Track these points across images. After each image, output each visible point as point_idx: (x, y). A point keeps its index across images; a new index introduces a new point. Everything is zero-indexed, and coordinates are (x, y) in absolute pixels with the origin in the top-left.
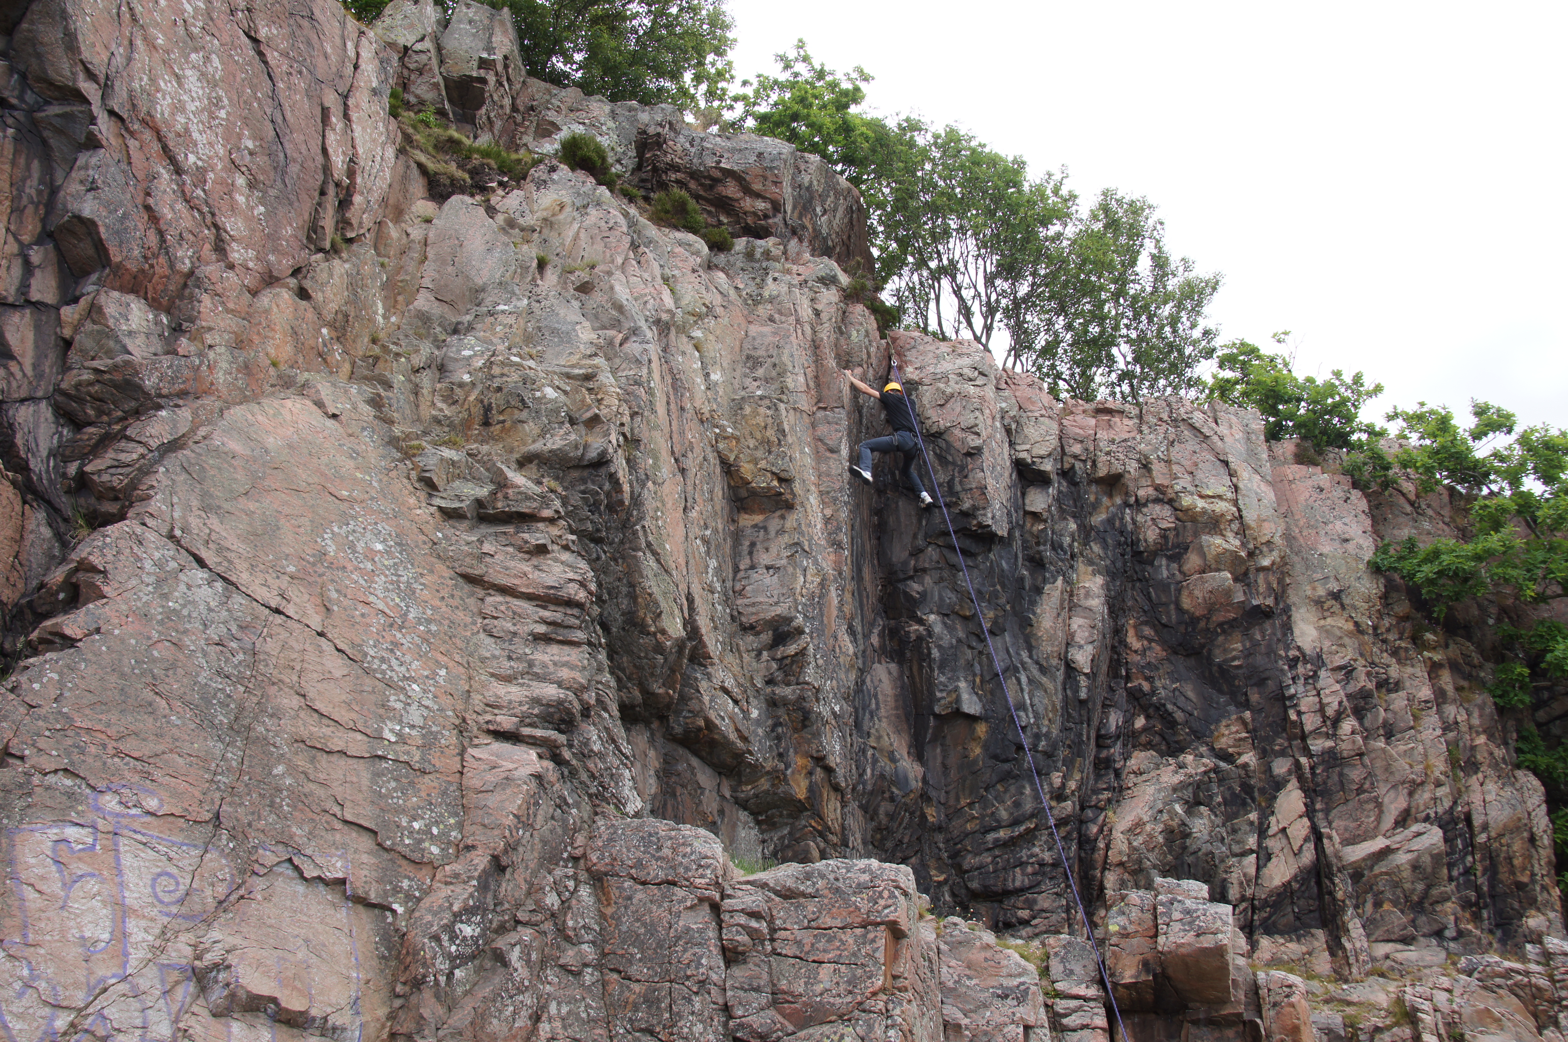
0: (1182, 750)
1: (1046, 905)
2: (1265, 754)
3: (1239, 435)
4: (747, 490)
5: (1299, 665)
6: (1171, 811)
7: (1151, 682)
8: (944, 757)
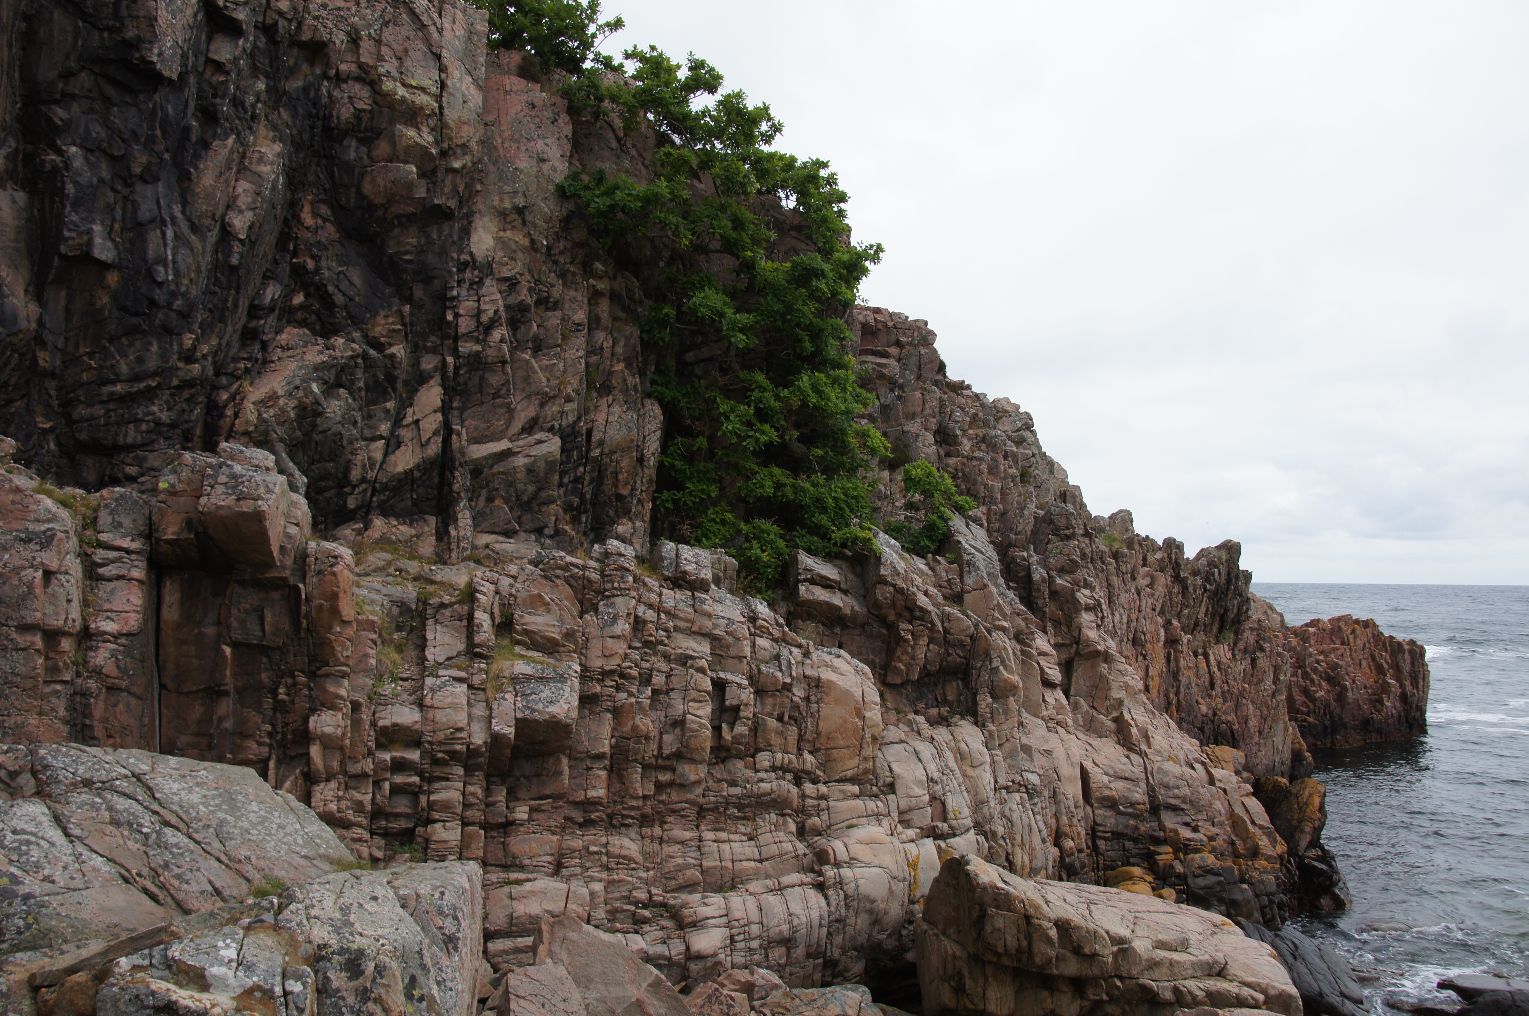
0: (336, 333)
1: (156, 464)
2: (416, 350)
3: (460, 32)
5: (468, 270)
6: (307, 389)
7: (317, 261)
8: (68, 301)
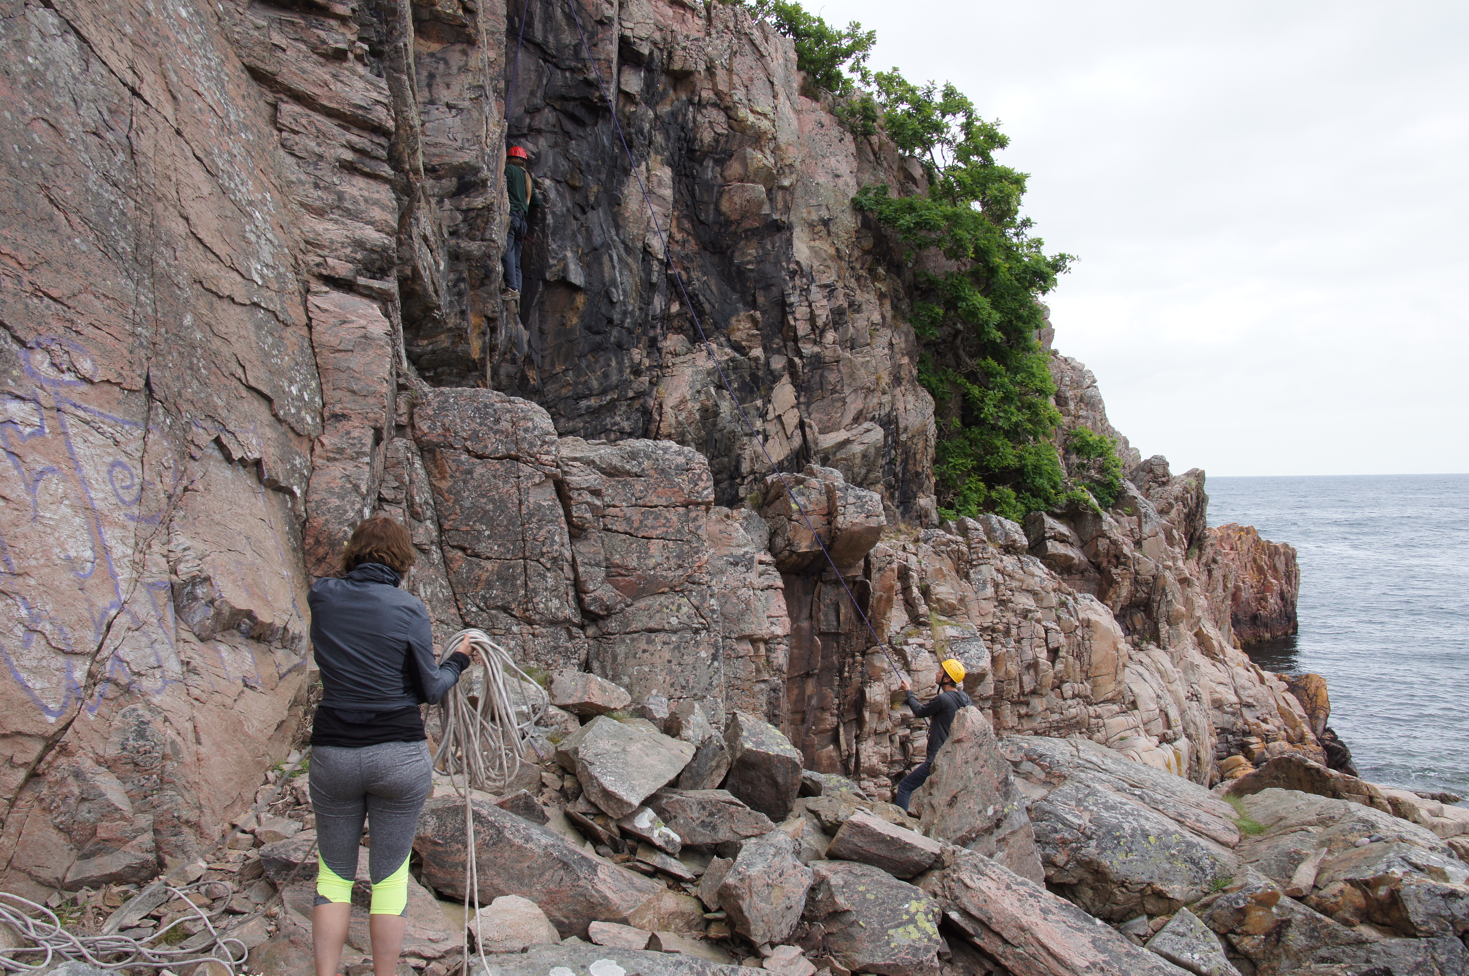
0: (709, 339)
2: (768, 351)
3: (781, 61)
4: (431, 12)
5: (797, 278)
6: (707, 393)
7: (688, 273)
8: (541, 322)
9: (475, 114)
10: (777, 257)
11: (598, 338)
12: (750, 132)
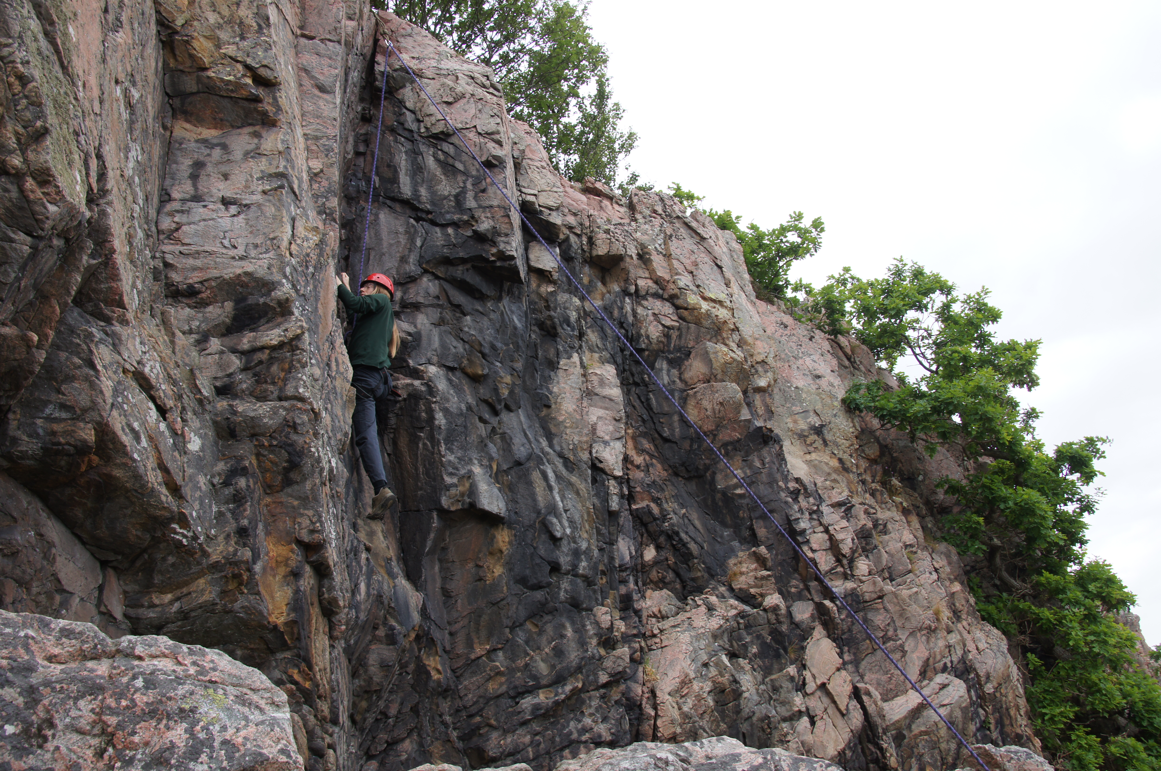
0: (705, 589)
2: (787, 596)
3: (725, 249)
4: (199, 80)
5: (801, 498)
6: (718, 664)
7: (659, 505)
8: (444, 579)
9: (270, 210)
10: (770, 475)
11: (539, 595)
12: (706, 323)
